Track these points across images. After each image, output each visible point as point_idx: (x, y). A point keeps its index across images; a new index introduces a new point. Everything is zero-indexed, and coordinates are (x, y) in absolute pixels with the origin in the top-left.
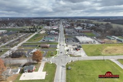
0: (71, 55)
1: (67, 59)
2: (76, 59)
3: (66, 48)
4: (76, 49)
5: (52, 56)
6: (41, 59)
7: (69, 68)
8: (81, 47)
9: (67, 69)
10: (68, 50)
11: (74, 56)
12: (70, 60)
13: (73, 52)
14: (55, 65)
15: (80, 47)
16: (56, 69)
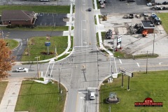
0: (119, 53)
1: (105, 68)
2: (139, 65)
3: (101, 27)
4: (140, 31)
5: (47, 54)
6: (7, 68)
7: (113, 97)
8: (156, 22)
9: (105, 102)
10: (106, 36)
11: (130, 57)
12: (114, 68)
13: (125, 40)
14: (62, 88)
15: (154, 21)
16: (62, 100)
